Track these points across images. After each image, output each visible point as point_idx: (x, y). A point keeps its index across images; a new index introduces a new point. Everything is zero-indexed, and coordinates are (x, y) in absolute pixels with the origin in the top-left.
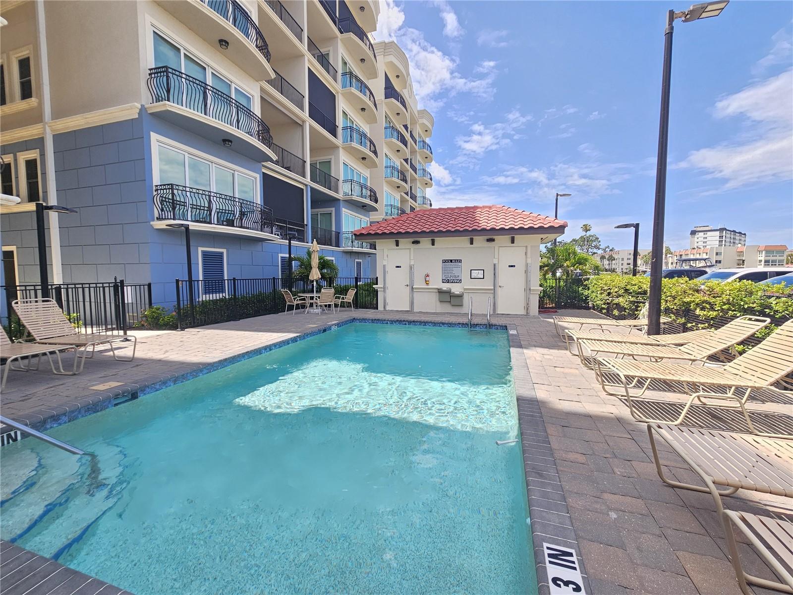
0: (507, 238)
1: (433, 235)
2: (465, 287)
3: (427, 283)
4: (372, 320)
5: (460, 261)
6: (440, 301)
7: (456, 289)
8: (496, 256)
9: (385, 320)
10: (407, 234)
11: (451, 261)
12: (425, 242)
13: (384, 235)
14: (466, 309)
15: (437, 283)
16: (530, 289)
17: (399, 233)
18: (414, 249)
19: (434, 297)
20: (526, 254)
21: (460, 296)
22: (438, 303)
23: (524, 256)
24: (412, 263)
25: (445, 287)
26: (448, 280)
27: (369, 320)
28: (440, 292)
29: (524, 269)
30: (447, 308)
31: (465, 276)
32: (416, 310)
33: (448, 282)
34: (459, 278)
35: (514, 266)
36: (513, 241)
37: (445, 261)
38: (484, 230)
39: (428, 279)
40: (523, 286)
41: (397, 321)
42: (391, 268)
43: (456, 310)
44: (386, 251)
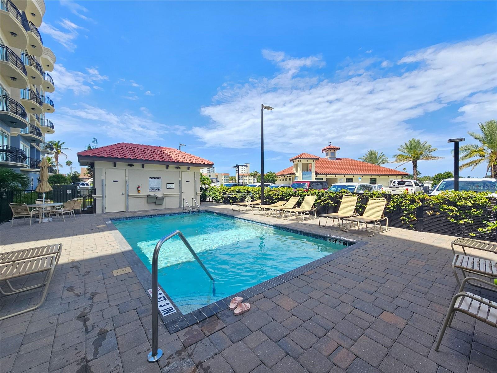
0: (186, 167)
1: (143, 162)
2: (164, 194)
3: (138, 191)
4: (126, 218)
5: (160, 178)
6: (148, 203)
7: (159, 195)
8: (180, 177)
9: (137, 217)
10: (123, 159)
11: (155, 178)
12: (137, 166)
13: (102, 158)
14: (164, 207)
15: (145, 192)
16: (197, 193)
17: (117, 158)
18: (128, 170)
19: (144, 201)
20: (194, 176)
21: (162, 199)
22: (146, 205)
23: (194, 177)
24: (127, 179)
25: (152, 194)
26: (153, 190)
27: (124, 218)
28: (148, 196)
29: (193, 183)
30: (153, 207)
31: (163, 188)
32: (129, 210)
33: (153, 191)
34: (160, 188)
35: (189, 182)
36: (188, 169)
37: (150, 178)
38: (173, 162)
39: (139, 189)
40: (193, 192)
41: (146, 216)
42: (108, 182)
43: (158, 207)
44: (104, 170)
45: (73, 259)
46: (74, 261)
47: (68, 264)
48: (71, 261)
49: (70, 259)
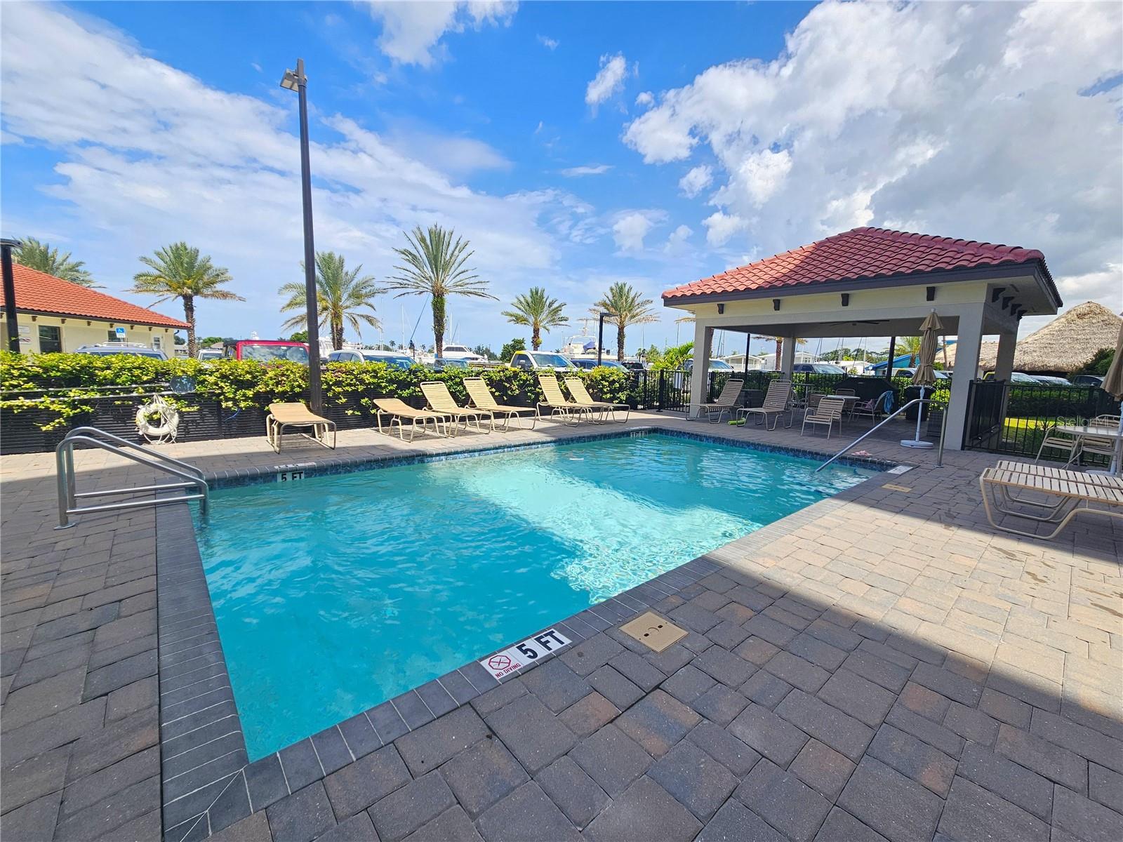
45: (945, 530)
46: (946, 525)
47: (960, 526)
48: (951, 528)
49: (952, 533)
